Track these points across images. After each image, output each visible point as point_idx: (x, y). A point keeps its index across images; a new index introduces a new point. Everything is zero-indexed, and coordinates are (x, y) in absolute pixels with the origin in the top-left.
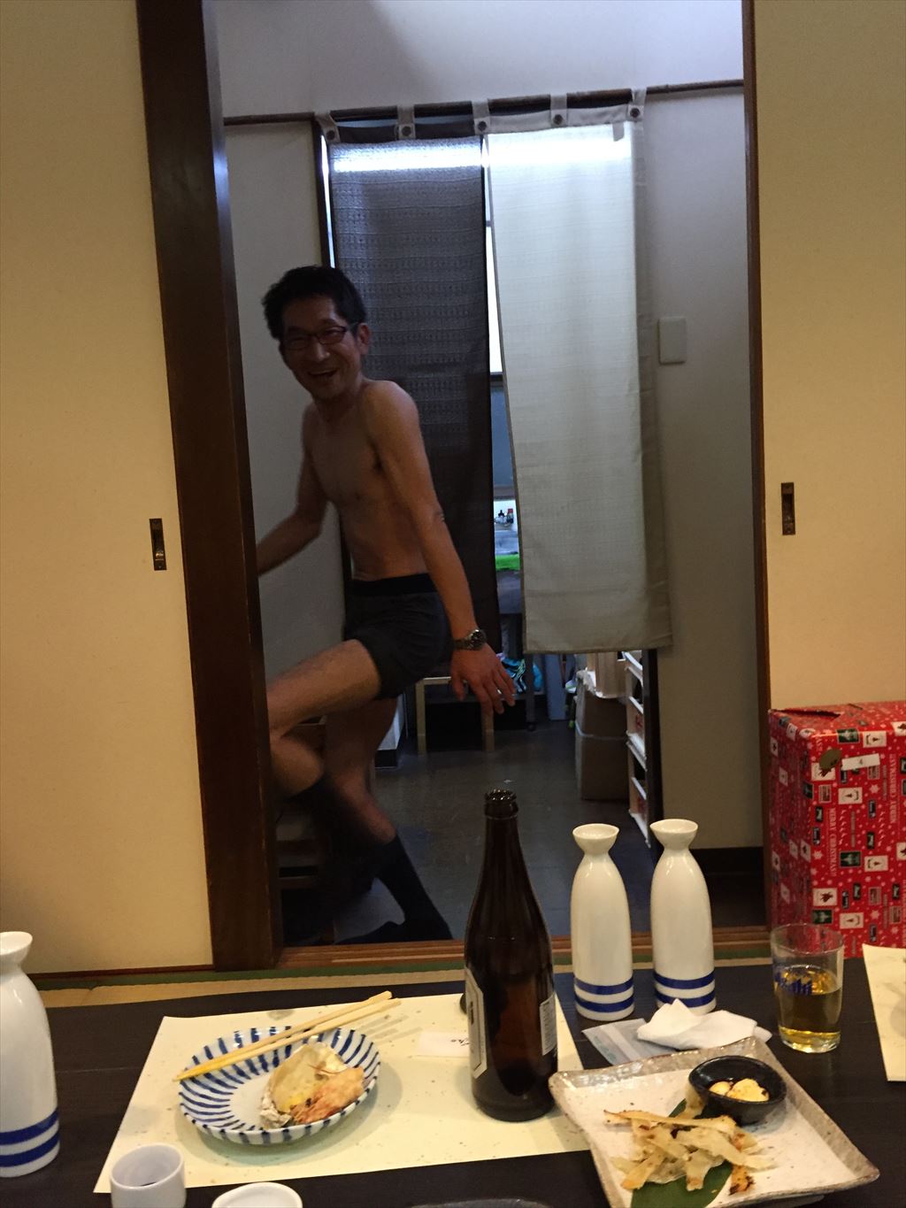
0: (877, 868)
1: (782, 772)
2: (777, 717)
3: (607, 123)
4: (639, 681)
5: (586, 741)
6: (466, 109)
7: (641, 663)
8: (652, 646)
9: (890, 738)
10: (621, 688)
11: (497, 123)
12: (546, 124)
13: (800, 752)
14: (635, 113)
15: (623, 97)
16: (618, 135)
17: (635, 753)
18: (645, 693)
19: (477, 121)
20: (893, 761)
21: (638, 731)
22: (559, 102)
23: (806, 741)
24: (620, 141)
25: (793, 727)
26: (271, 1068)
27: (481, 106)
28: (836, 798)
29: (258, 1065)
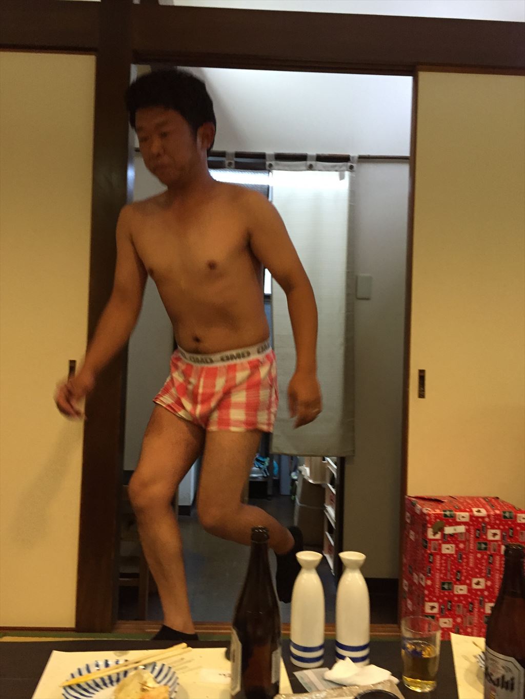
0: (461, 593)
1: (412, 533)
2: (410, 500)
3: (336, 171)
4: (333, 474)
5: (301, 508)
6: (262, 156)
7: (336, 464)
8: (343, 455)
9: (472, 517)
10: (323, 478)
11: (278, 165)
12: (304, 168)
13: (421, 522)
14: (351, 167)
15: (345, 159)
16: (342, 177)
17: (329, 518)
18: (337, 482)
19: (268, 163)
20: (472, 531)
21: (331, 504)
22: (312, 158)
23: (425, 514)
24: (342, 181)
25: (419, 507)
26: (115, 684)
27: (270, 155)
28: (440, 550)
29: (107, 681)
